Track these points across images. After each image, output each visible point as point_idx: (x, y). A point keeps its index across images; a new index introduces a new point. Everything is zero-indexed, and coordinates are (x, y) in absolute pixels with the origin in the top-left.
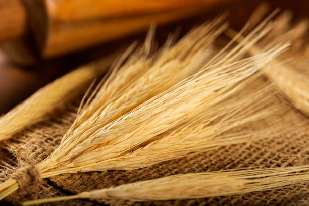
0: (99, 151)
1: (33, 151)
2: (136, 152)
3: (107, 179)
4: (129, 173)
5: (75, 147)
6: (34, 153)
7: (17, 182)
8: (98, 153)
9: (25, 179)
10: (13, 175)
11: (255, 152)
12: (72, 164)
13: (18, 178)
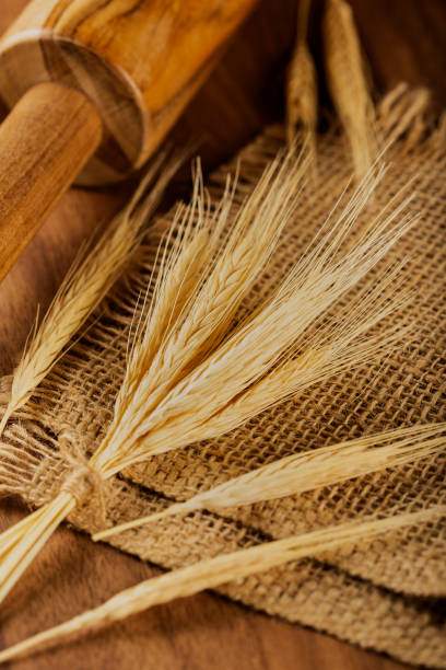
0: (176, 425)
1: (78, 422)
2: (224, 413)
3: (192, 457)
4: (220, 442)
5: (140, 424)
6: (81, 424)
7: (74, 497)
8: (175, 428)
9: (83, 488)
10: (66, 485)
11: (389, 373)
12: (140, 450)
13: (72, 490)
